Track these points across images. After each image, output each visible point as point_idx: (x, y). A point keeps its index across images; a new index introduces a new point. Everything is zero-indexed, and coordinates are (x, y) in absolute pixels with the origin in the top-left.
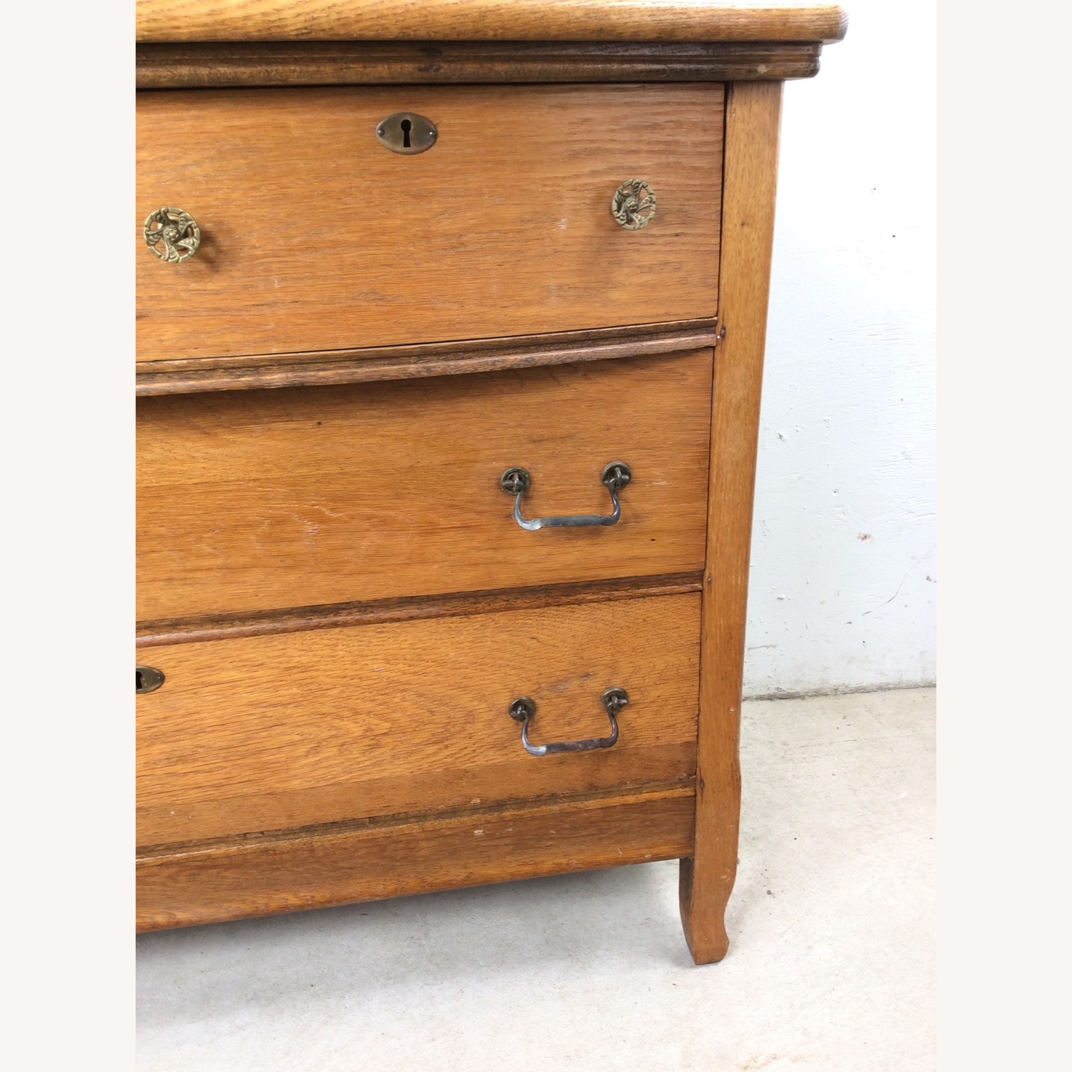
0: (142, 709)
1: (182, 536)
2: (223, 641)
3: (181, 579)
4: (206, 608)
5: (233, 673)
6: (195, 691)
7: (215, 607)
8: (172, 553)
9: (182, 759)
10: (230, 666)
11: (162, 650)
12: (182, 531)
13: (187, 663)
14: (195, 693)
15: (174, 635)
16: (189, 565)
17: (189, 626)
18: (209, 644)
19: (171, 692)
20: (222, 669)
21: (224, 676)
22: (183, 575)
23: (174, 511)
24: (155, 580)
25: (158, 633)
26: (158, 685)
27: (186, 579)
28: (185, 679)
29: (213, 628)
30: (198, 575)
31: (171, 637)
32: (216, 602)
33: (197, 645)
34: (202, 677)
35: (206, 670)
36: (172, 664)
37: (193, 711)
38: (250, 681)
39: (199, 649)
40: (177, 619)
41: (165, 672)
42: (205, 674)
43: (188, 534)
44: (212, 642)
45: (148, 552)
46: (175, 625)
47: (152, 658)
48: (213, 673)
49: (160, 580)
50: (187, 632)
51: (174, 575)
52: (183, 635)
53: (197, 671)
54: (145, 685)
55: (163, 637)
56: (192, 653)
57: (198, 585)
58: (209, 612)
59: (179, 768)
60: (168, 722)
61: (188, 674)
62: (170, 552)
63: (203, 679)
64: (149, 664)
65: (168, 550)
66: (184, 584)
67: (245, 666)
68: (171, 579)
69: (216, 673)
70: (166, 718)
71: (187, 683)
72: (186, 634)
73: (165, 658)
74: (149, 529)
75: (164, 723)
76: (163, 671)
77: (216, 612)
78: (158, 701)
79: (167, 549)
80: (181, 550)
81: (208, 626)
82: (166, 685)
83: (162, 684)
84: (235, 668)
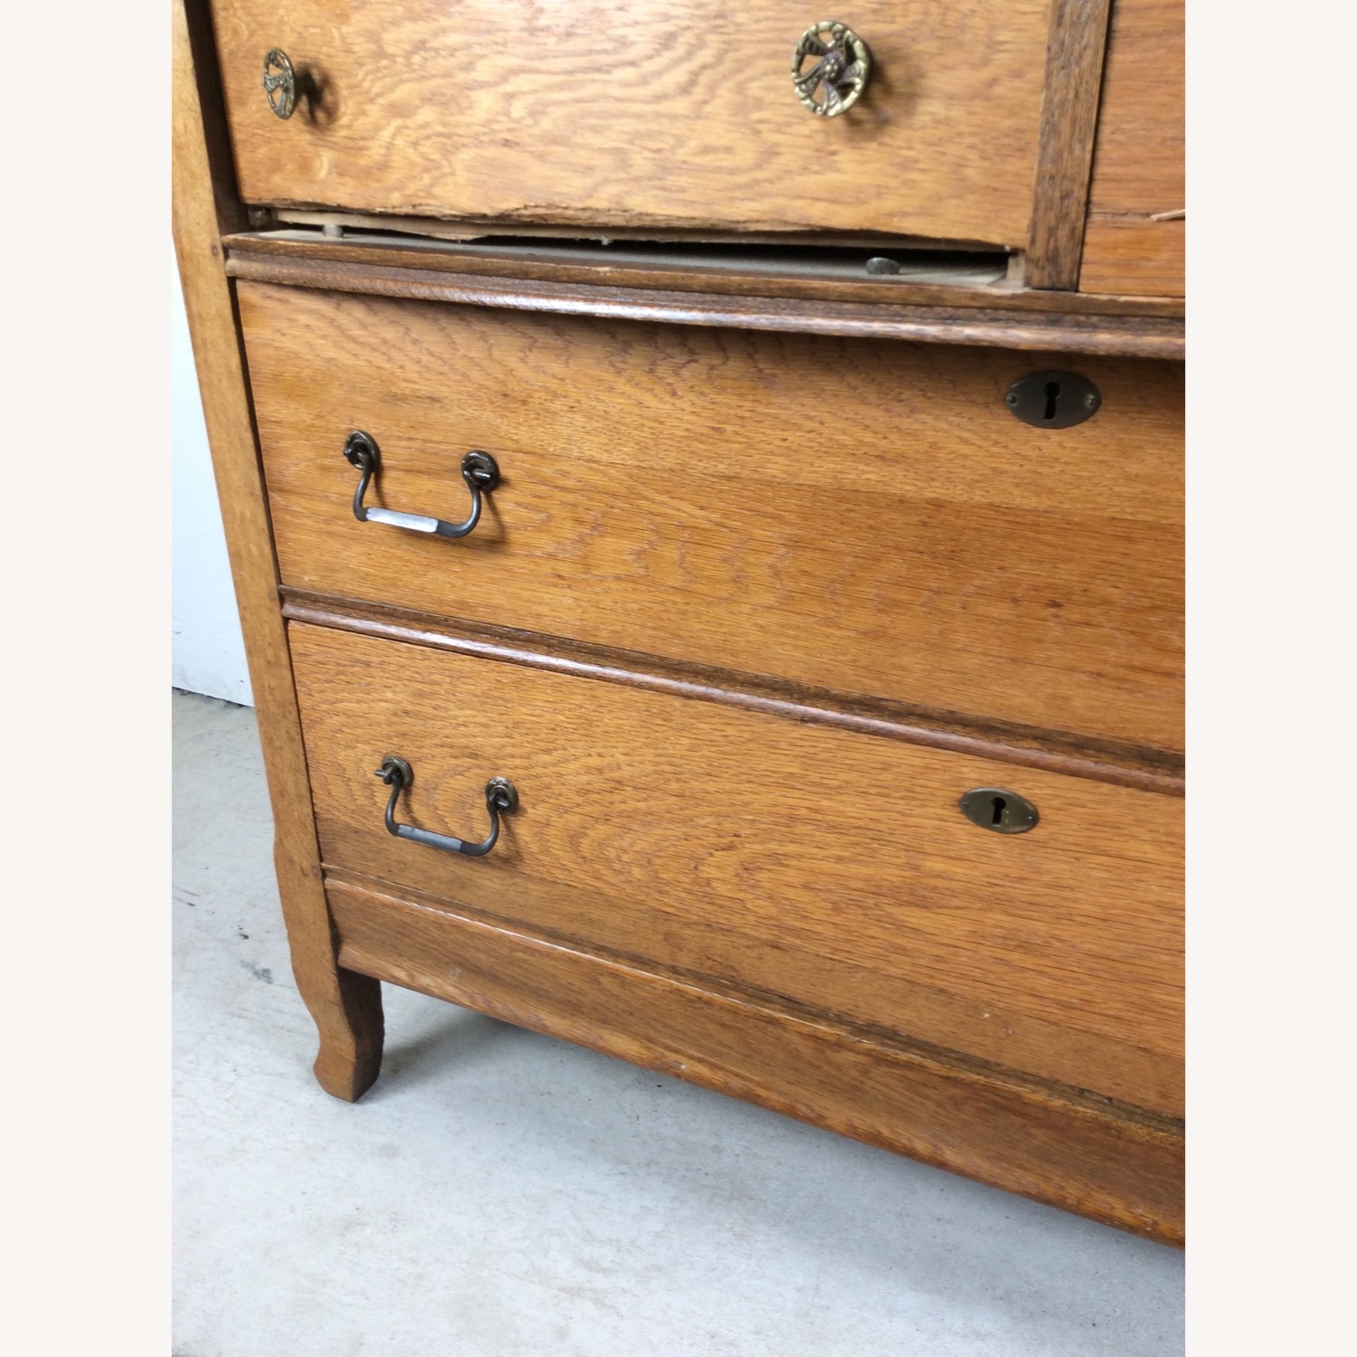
0: (990, 854)
1: (1142, 610)
2: (1150, 795)
3: (1117, 679)
4: (1141, 735)
5: (1147, 847)
6: (1078, 855)
7: (1156, 737)
8: (1118, 634)
9: (1025, 947)
10: (1147, 836)
11: (1048, 778)
12: (1146, 602)
13: (1080, 810)
14: (1077, 859)
15: (1075, 762)
16: (1137, 660)
17: (1102, 755)
18: (1124, 790)
19: (1041, 844)
20: (1133, 837)
21: (1133, 849)
22: (1122, 672)
23: (1143, 566)
24: (1073, 669)
25: (1050, 751)
26: (1025, 828)
27: (1125, 680)
28: (1068, 832)
29: (1139, 769)
30: (1148, 679)
31: (1069, 763)
32: (1160, 731)
33: (1106, 787)
34: (1095, 838)
35: (1106, 829)
36: (1057, 803)
37: (1065, 883)
38: (1172, 870)
39: (1107, 795)
40: (1088, 739)
41: (1043, 812)
42: (1105, 835)
43: (1154, 609)
44: (1130, 790)
45: (1078, 624)
46: (1081, 745)
47: (1029, 784)
48: (1116, 838)
49: (1083, 672)
50: (1096, 763)
51: (1107, 669)
52: (1089, 765)
53: (1092, 827)
54: (1007, 821)
55: (1057, 759)
56: (1091, 797)
57: (1140, 695)
58: (1143, 743)
59: (1016, 957)
60: (1023, 887)
61: (1075, 827)
62: (1114, 632)
63: (1097, 842)
64: (1022, 793)
65: (1111, 628)
66: (1119, 688)
67: (1172, 844)
68: (1099, 675)
69: (1121, 839)
70: (1021, 879)
71: (1070, 840)
72: (1092, 765)
73: (1049, 791)
74: (1092, 587)
75: (1016, 885)
76: (1039, 809)
77: (1156, 746)
78: (1016, 851)
79: (1110, 624)
80: (1133, 633)
81: (1133, 764)
82: (1038, 833)
83: (1030, 829)
84: (1154, 842)
